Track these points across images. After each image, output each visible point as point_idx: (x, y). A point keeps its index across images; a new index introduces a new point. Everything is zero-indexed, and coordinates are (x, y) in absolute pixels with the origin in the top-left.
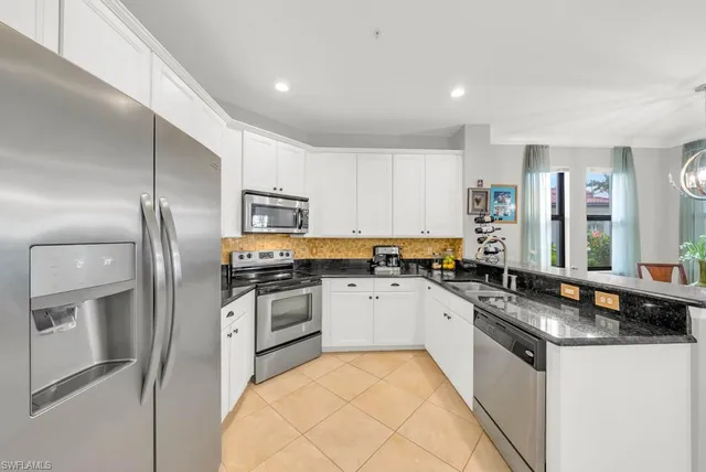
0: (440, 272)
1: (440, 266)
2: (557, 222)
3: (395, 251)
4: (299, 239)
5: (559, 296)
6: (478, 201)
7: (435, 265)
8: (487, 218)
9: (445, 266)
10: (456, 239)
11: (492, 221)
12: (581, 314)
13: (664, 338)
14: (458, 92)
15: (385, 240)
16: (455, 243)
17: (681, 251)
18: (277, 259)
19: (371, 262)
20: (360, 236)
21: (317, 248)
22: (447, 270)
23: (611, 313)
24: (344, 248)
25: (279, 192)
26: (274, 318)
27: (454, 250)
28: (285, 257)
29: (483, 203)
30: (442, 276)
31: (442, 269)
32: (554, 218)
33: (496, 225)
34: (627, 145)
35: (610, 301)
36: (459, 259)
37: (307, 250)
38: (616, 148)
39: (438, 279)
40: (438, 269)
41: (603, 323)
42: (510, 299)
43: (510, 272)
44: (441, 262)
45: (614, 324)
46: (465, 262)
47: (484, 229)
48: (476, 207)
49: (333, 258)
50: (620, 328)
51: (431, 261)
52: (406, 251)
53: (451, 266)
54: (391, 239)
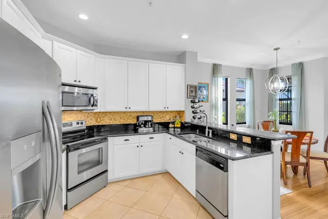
0: (173, 129)
1: (173, 126)
2: (225, 102)
3: (150, 118)
4: (89, 113)
5: (229, 139)
6: (192, 92)
7: (171, 125)
8: (197, 101)
9: (176, 126)
10: (181, 111)
11: (199, 102)
12: (238, 146)
13: (265, 153)
14: (185, 37)
15: (143, 112)
16: (180, 113)
17: (268, 116)
18: (75, 127)
19: (135, 125)
20: (129, 110)
21: (100, 118)
22: (177, 128)
23: (248, 145)
24: (118, 118)
25: (78, 83)
26: (80, 165)
27: (180, 117)
28: (80, 125)
29: (194, 92)
30: (174, 131)
31: (174, 127)
32: (224, 100)
33: (200, 104)
34: (251, 67)
35: (248, 140)
36: (183, 121)
37: (94, 119)
38: (247, 68)
39: (173, 133)
40: (172, 128)
41: (245, 149)
42: (209, 142)
43: (209, 128)
44: (173, 123)
45: (249, 149)
46: (186, 123)
47: (195, 106)
48: (191, 94)
49: (111, 124)
50: (252, 151)
51: (169, 123)
52: (155, 118)
53: (179, 126)
54: (146, 112)
